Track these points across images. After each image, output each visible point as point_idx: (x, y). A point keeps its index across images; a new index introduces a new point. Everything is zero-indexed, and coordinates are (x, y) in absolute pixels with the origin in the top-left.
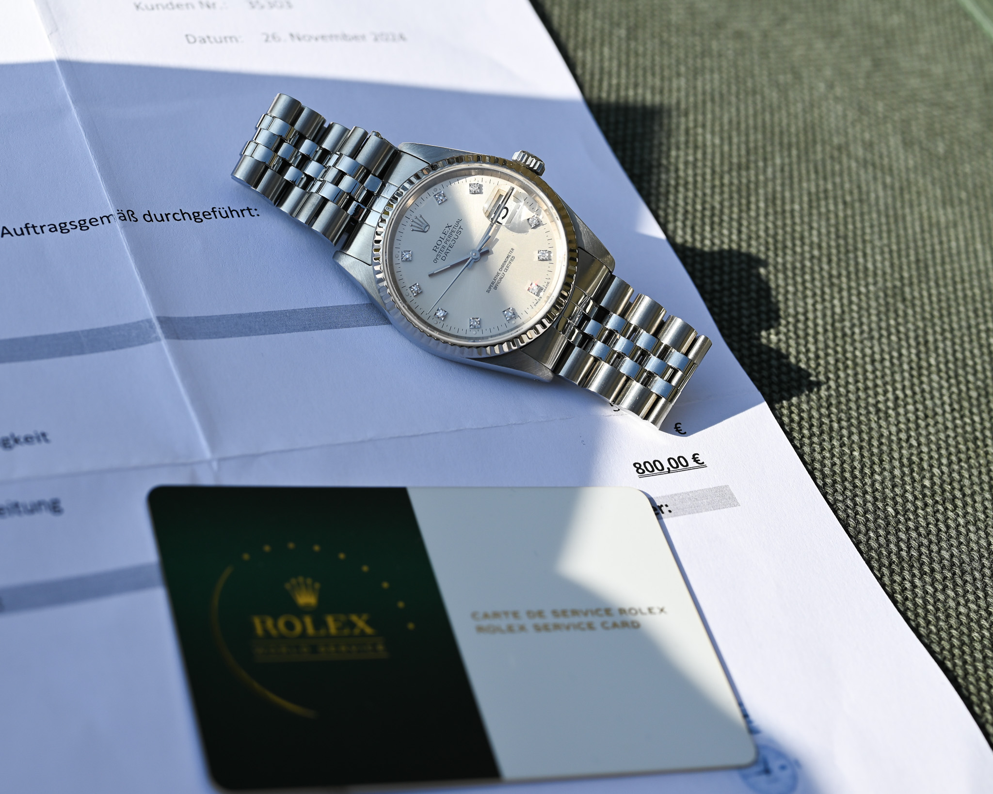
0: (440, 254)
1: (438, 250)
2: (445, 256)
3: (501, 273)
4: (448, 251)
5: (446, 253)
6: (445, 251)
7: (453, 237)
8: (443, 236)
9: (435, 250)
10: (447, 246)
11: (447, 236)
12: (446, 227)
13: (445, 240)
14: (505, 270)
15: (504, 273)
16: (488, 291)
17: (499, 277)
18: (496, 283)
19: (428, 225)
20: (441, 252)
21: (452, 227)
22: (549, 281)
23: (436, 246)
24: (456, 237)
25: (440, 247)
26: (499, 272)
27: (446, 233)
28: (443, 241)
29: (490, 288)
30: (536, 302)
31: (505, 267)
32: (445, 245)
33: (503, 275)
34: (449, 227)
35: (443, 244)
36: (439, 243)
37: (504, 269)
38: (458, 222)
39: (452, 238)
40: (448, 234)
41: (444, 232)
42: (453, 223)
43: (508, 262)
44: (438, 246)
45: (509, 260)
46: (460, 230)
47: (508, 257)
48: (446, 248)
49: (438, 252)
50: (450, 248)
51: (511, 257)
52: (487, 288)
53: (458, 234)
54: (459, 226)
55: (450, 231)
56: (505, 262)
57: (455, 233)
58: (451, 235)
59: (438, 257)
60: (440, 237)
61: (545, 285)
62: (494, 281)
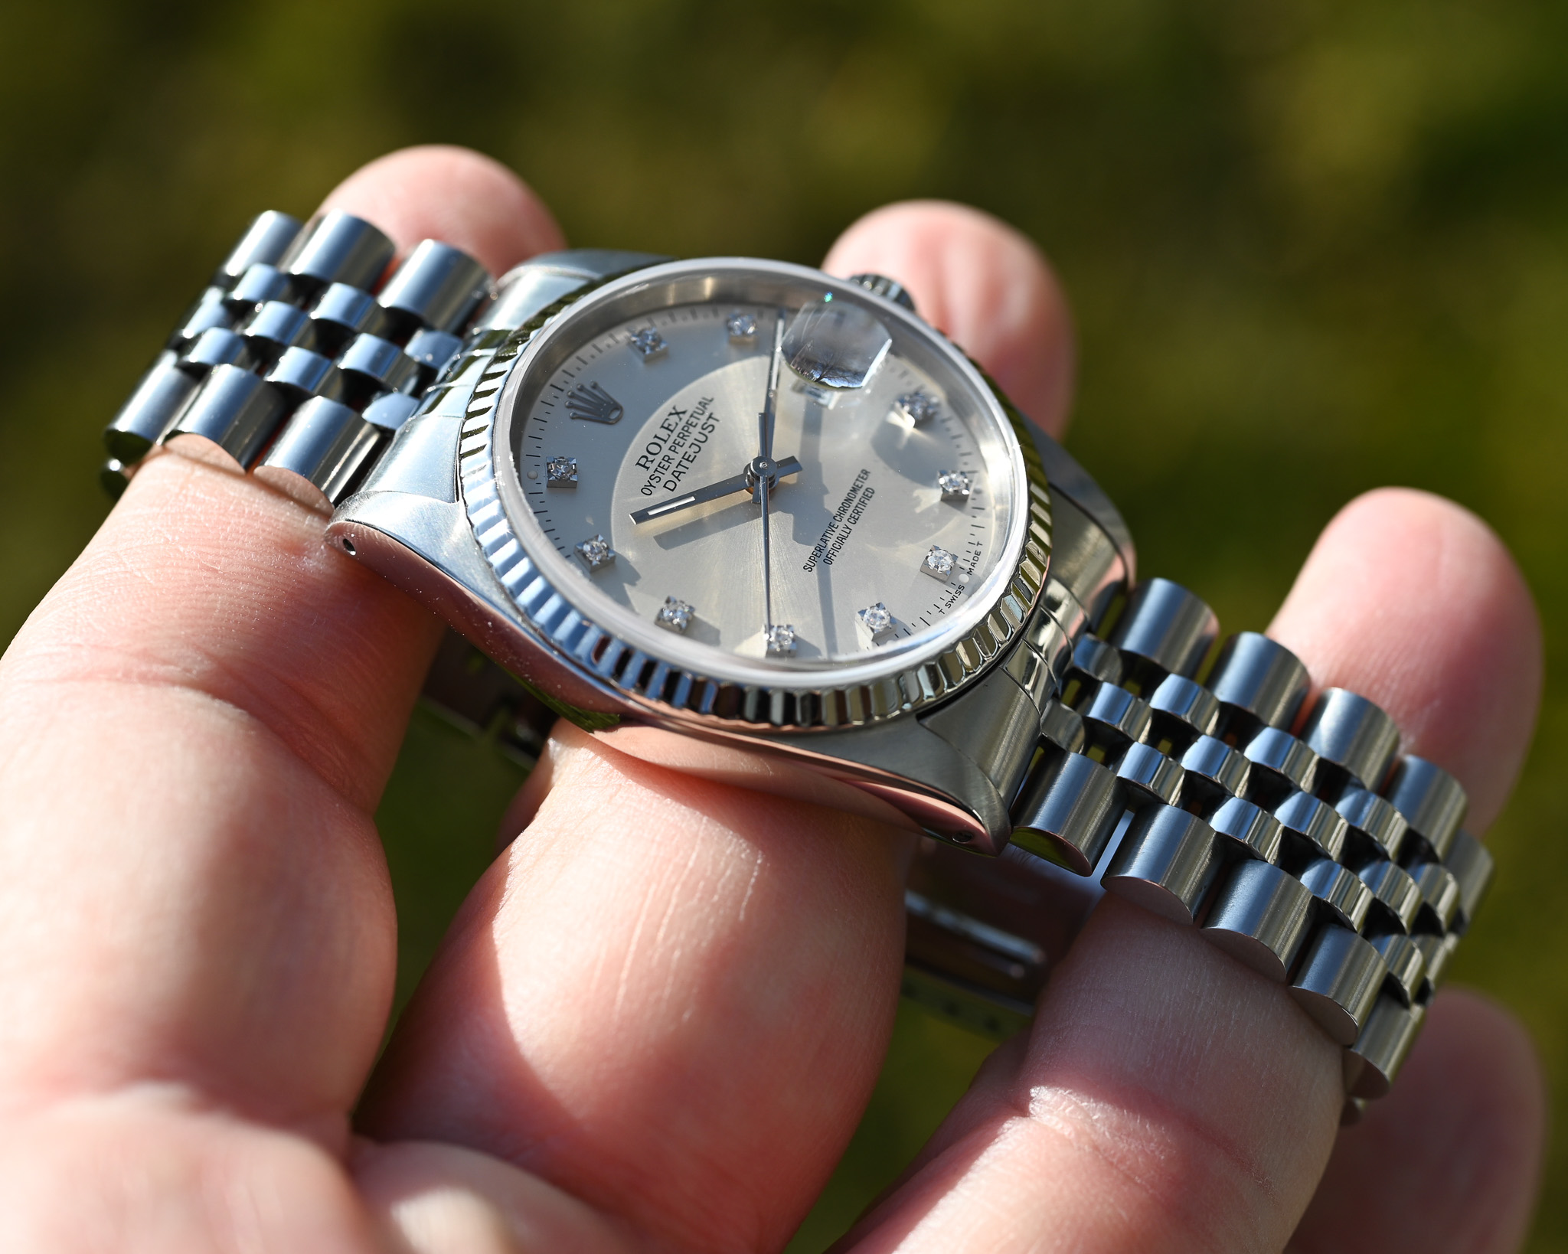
0: (657, 474)
1: (653, 467)
2: (675, 480)
3: (841, 525)
4: (680, 469)
5: (676, 474)
6: (673, 468)
7: (693, 436)
8: (664, 434)
9: (644, 466)
10: (678, 458)
11: (674, 436)
12: (671, 414)
13: (670, 443)
14: (852, 520)
15: (850, 525)
16: (809, 568)
17: (836, 535)
18: (828, 549)
19: (616, 407)
20: (659, 469)
21: (688, 414)
22: (979, 549)
23: (646, 457)
24: (702, 438)
25: (658, 459)
26: (835, 523)
27: (671, 428)
28: (665, 447)
29: (812, 559)
30: (950, 597)
31: (850, 511)
32: (672, 454)
33: (848, 531)
35: (665, 451)
36: (654, 449)
37: (847, 516)
38: (704, 404)
39: (690, 440)
40: (679, 430)
41: (666, 425)
42: (689, 407)
43: (856, 501)
44: (651, 457)
45: (858, 498)
46: (711, 422)
47: (854, 490)
48: (675, 463)
49: (652, 469)
50: (685, 463)
51: (863, 490)
52: (805, 560)
53: (706, 432)
54: (707, 414)
55: (682, 424)
56: (848, 500)
57: (699, 428)
58: (686, 434)
59: (653, 483)
60: (656, 437)
61: (970, 557)
62: (824, 545)
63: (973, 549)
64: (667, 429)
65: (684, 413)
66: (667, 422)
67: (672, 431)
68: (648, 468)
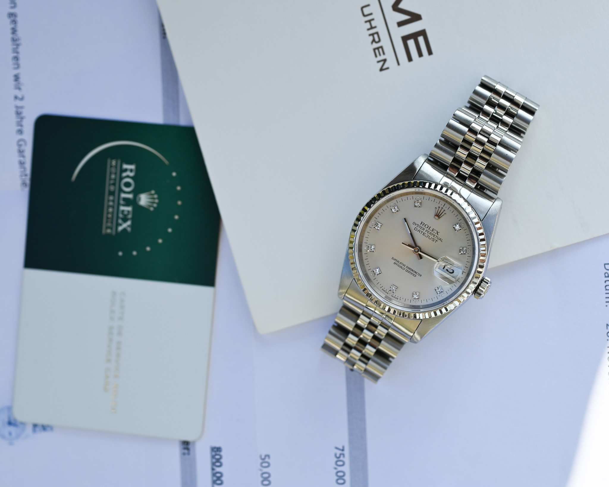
0: (419, 226)
2: (417, 230)
3: (405, 268)
4: (421, 232)
5: (419, 231)
6: (421, 230)
7: (431, 236)
8: (431, 229)
9: (421, 223)
10: (424, 231)
11: (431, 231)
12: (437, 231)
13: (428, 230)
15: (405, 270)
16: (393, 258)
17: (402, 266)
18: (398, 264)
19: (439, 218)
20: (420, 227)
21: (437, 235)
23: (424, 224)
24: (430, 238)
25: (424, 227)
26: (406, 266)
27: (433, 231)
28: (427, 229)
29: (395, 260)
30: (385, 290)
31: (409, 270)
33: (404, 269)
34: (437, 233)
36: (427, 226)
38: (440, 239)
39: (429, 235)
40: (432, 233)
41: (434, 230)
42: (440, 236)
43: (412, 272)
44: (424, 225)
45: (414, 273)
46: (435, 241)
47: (415, 272)
48: (423, 231)
49: (420, 225)
50: (422, 233)
52: (395, 258)
53: (432, 239)
54: (437, 240)
55: (434, 234)
56: (412, 270)
57: (434, 238)
58: (431, 234)
59: (417, 225)
60: (430, 227)
61: (396, 297)
62: (399, 263)
63: (399, 298)
64: (433, 230)
65: (438, 234)
66: (435, 230)
67: (432, 231)
68: (421, 224)
